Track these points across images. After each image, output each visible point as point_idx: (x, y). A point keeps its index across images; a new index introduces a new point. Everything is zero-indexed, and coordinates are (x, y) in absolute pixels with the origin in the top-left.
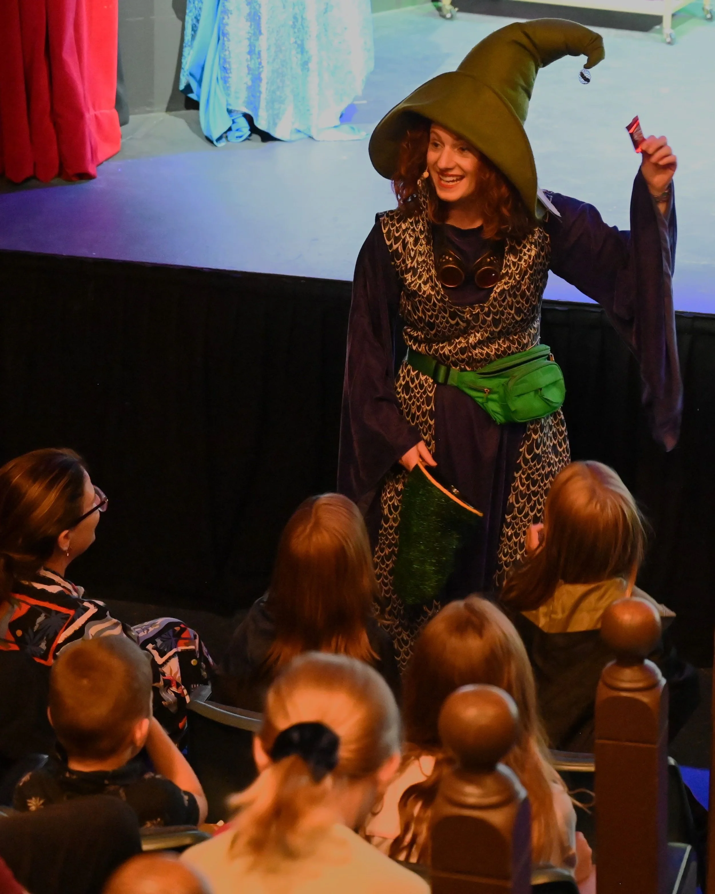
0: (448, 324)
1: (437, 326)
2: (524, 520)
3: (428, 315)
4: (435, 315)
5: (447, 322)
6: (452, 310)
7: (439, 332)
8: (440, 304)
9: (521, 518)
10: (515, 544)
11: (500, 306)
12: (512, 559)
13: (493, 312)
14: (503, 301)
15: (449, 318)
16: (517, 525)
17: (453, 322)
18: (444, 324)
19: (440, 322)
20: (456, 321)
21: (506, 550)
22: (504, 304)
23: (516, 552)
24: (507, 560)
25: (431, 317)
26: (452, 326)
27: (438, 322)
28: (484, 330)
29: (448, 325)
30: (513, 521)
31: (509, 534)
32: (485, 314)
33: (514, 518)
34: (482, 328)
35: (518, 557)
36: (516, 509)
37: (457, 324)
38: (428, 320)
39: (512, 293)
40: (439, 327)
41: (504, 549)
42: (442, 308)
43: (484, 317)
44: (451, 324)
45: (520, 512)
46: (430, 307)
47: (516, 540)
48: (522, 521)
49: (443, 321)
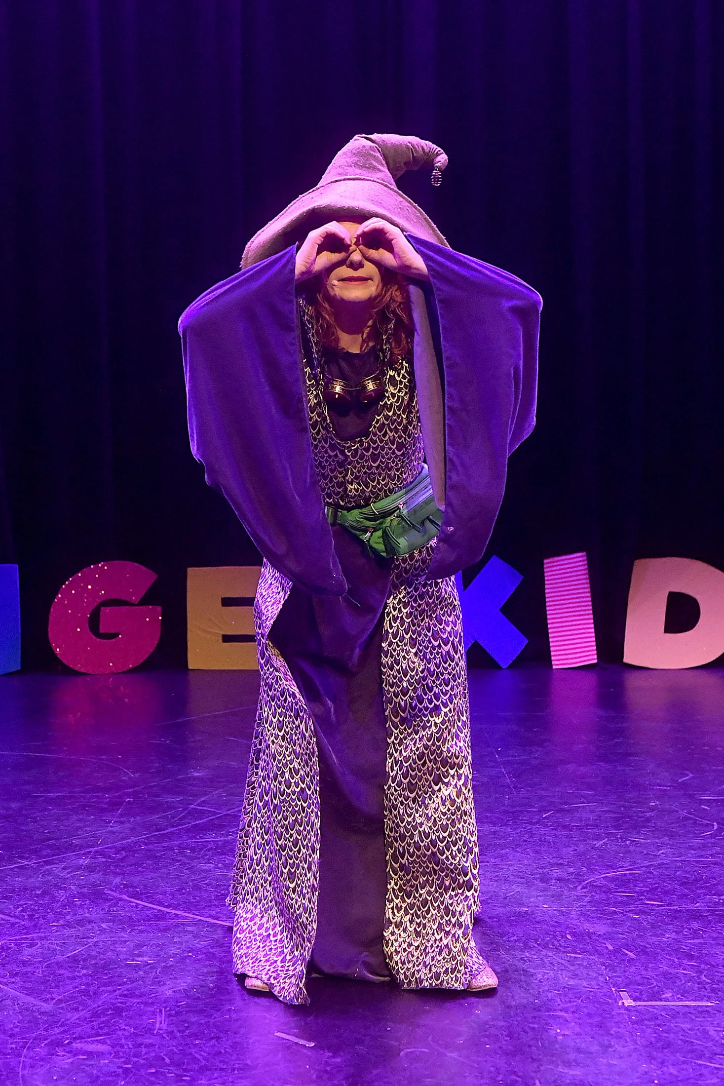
2: (401, 644)
9: (397, 642)
10: (398, 671)
11: (381, 441)
12: (399, 688)
13: (373, 447)
14: (384, 435)
16: (395, 652)
21: (391, 681)
22: (385, 439)
23: (401, 680)
24: (395, 691)
28: (361, 465)
30: (390, 648)
31: (390, 663)
32: (365, 449)
33: (390, 645)
34: (360, 463)
35: (405, 684)
36: (390, 635)
39: (392, 427)
41: (389, 681)
42: (324, 437)
43: (362, 452)
45: (395, 637)
47: (398, 668)
48: (398, 646)
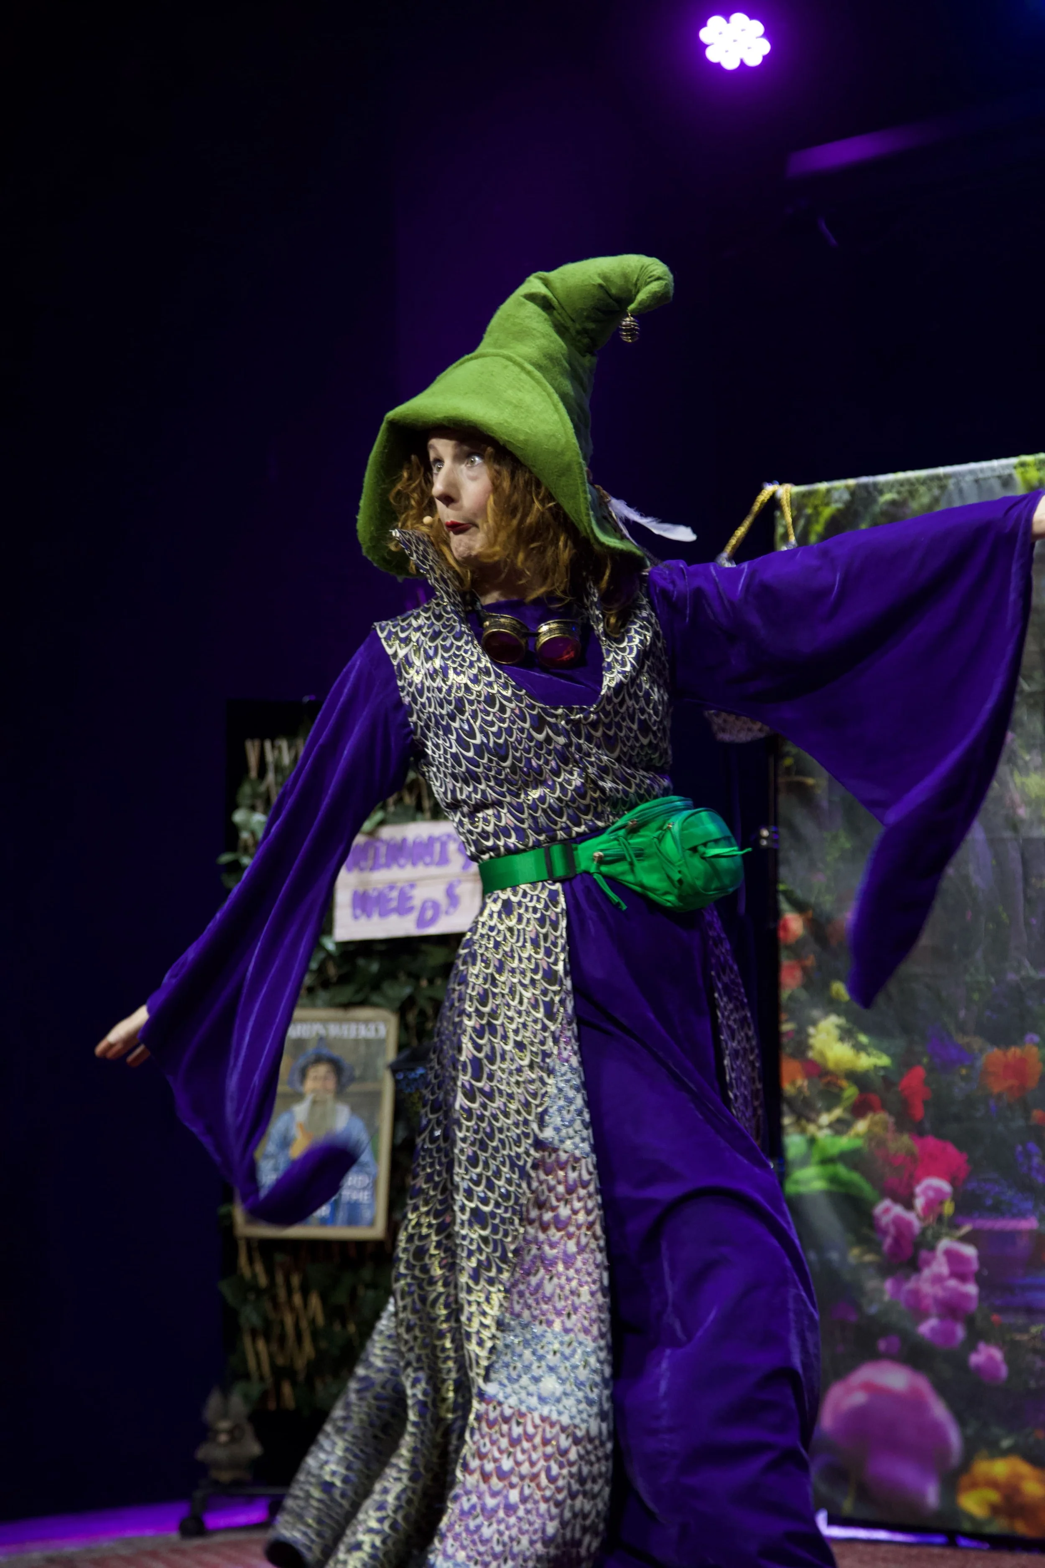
0: (531, 741)
1: (513, 747)
3: (492, 733)
4: (505, 729)
5: (530, 738)
6: (535, 713)
7: (519, 760)
8: (513, 705)
15: (531, 730)
17: (541, 737)
18: (525, 744)
19: (516, 739)
20: (545, 733)
25: (498, 735)
26: (539, 745)
27: (512, 740)
29: (532, 744)
37: (548, 740)
38: (495, 742)
40: (516, 750)
44: (537, 741)
46: (496, 717)
49: (521, 738)
